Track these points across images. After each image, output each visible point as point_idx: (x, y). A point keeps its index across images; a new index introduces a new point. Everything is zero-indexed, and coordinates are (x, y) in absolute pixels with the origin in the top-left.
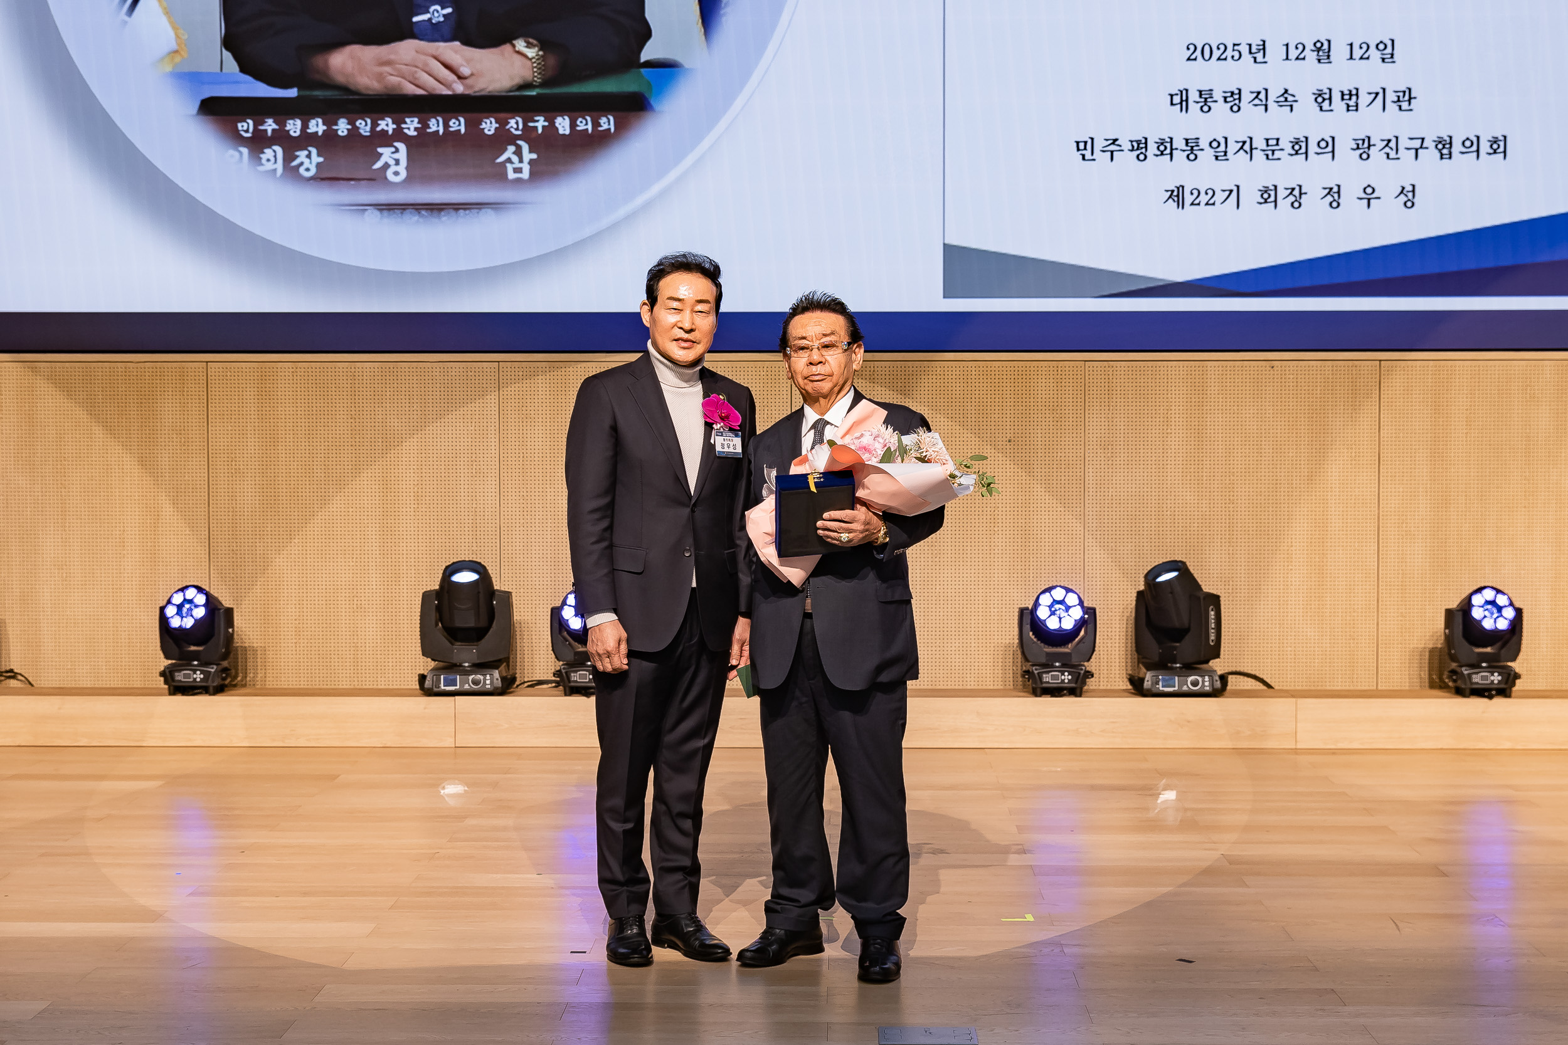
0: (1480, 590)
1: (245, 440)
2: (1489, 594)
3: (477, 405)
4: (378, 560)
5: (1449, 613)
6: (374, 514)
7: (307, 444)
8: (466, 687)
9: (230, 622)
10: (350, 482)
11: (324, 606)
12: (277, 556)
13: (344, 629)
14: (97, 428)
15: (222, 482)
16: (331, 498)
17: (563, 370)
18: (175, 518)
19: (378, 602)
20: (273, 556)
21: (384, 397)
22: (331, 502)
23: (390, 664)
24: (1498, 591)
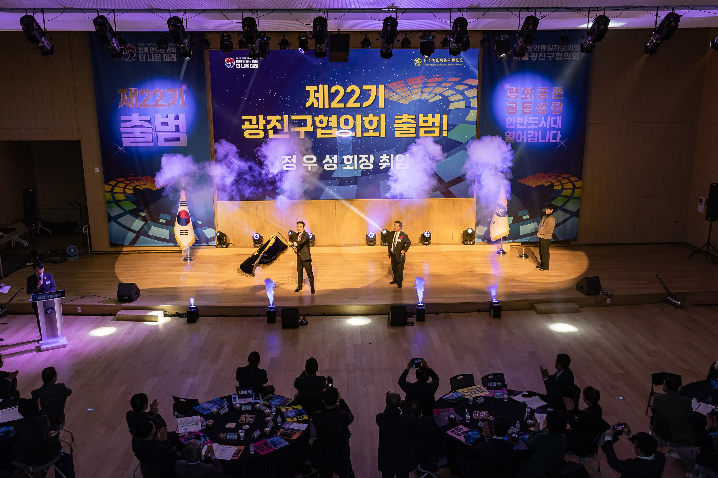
0: (426, 232)
2: (427, 232)
3: (293, 207)
5: (422, 234)
7: (270, 212)
9: (262, 238)
12: (267, 227)
14: (241, 211)
18: (253, 222)
24: (428, 232)
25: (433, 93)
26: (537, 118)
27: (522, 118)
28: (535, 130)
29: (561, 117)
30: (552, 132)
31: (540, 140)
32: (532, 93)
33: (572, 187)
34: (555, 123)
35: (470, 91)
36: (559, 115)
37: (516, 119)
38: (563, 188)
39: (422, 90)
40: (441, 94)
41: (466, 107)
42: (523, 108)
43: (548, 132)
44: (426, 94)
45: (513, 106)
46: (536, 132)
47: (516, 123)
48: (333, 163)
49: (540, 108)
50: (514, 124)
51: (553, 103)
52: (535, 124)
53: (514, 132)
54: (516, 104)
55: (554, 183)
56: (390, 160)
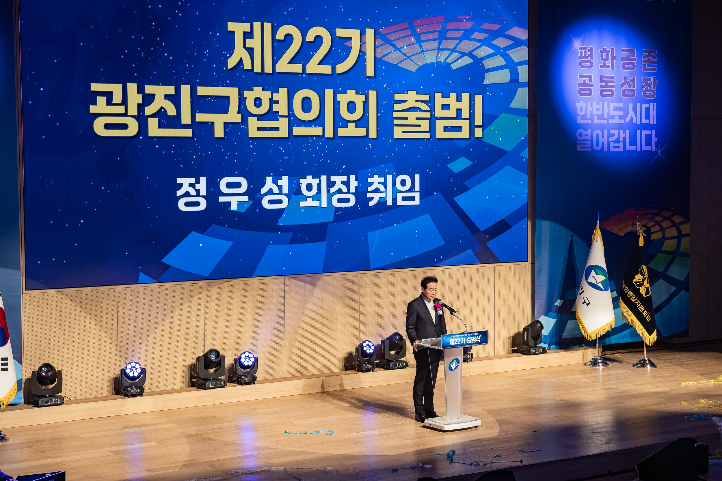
1: (129, 313)
3: (198, 297)
4: (169, 348)
6: (168, 333)
7: (148, 312)
8: (217, 386)
9: (145, 373)
10: (161, 324)
11: (153, 364)
12: (139, 349)
13: (159, 371)
14: (82, 312)
15: (122, 327)
16: (155, 329)
17: (222, 285)
18: (107, 339)
19: (169, 361)
20: (138, 349)
21: (171, 296)
22: (155, 331)
23: (173, 381)
25: (457, 52)
26: (621, 105)
27: (601, 103)
28: (619, 127)
29: (655, 104)
30: (645, 132)
31: (628, 147)
32: (613, 58)
33: (676, 234)
34: (648, 117)
35: (517, 51)
36: (653, 101)
37: (592, 106)
38: (664, 237)
39: (440, 44)
40: (470, 54)
41: (511, 81)
42: (601, 86)
43: (638, 131)
44: (446, 53)
45: (587, 80)
46: (622, 131)
47: (592, 112)
48: (281, 193)
49: (626, 87)
50: (589, 116)
51: (644, 79)
52: (621, 117)
53: (589, 131)
54: (590, 77)
55: (651, 227)
56: (386, 187)
